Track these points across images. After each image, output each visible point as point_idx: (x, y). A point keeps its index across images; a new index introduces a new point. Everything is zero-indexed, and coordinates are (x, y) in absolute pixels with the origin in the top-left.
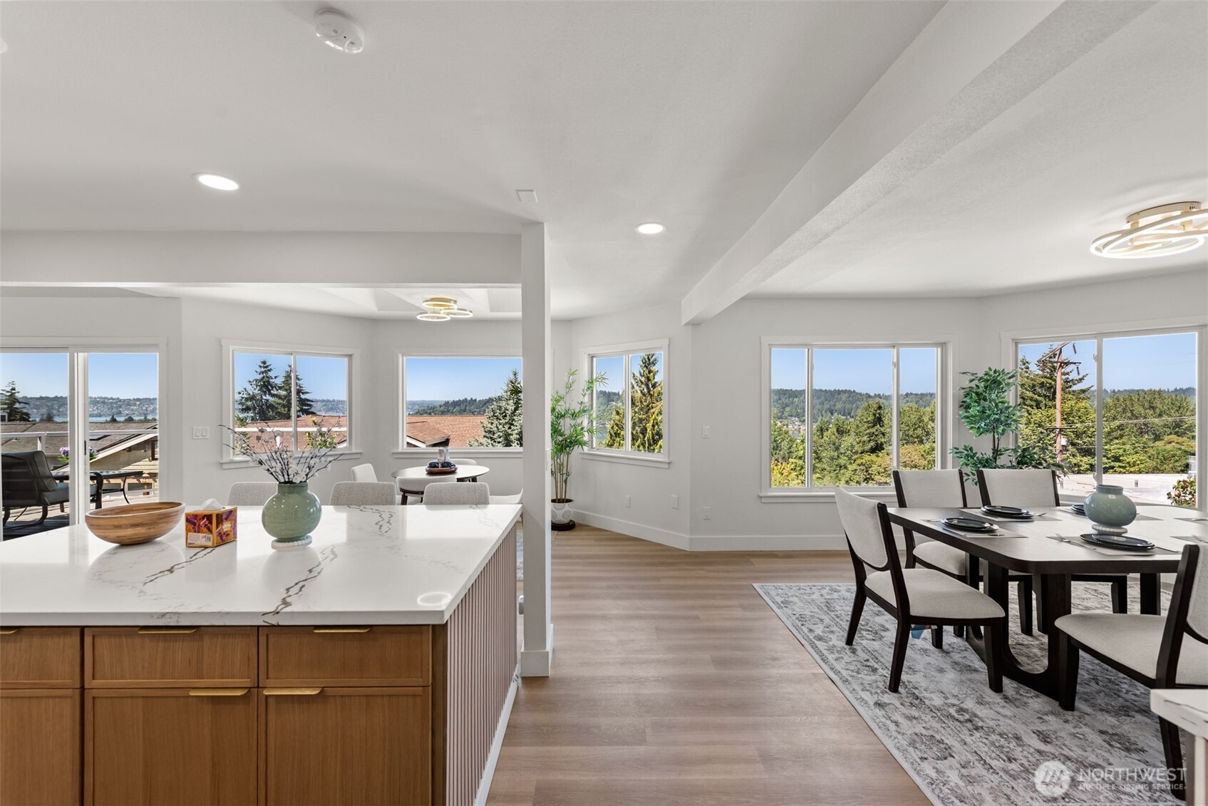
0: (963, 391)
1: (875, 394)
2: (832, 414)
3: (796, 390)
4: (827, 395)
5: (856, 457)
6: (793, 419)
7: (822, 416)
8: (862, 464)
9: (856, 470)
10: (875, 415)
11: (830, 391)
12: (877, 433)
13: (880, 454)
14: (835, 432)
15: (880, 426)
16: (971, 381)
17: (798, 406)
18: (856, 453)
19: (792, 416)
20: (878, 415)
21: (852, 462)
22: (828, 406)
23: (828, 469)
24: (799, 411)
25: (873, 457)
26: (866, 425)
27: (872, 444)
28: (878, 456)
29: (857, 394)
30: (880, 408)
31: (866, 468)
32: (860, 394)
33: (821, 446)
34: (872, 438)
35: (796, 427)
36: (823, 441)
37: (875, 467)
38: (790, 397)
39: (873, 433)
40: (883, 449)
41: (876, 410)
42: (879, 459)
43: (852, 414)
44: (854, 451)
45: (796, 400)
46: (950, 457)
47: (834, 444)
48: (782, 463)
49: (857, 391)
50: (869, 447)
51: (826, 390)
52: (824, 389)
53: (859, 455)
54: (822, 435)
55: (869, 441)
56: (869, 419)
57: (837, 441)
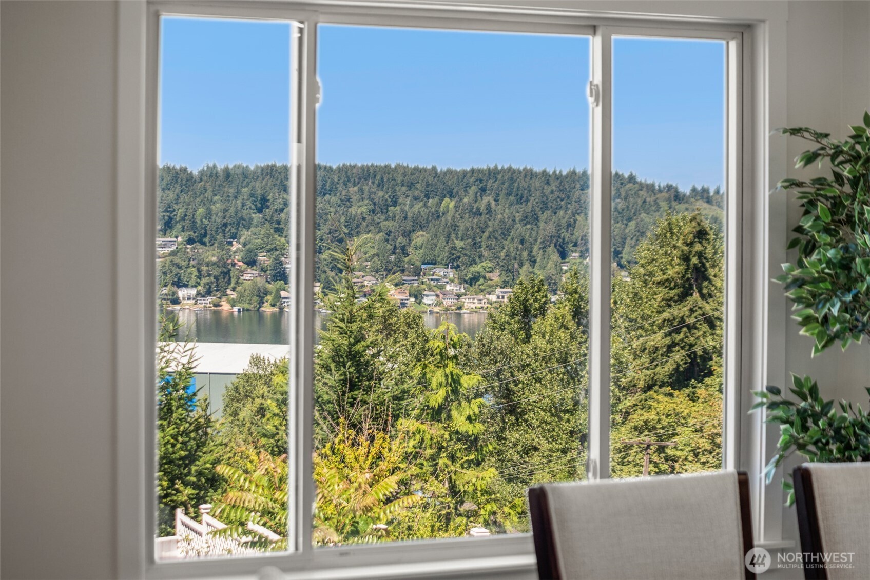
0: (796, 191)
1: (694, 190)
2: (563, 255)
3: (450, 172)
4: (547, 190)
5: (629, 402)
6: (440, 272)
7: (533, 262)
8: (647, 427)
9: (628, 447)
10: (686, 258)
11: (558, 177)
12: (692, 320)
13: (701, 392)
14: (569, 317)
15: (703, 296)
16: (810, 158)
17: (455, 227)
18: (629, 389)
19: (434, 263)
20: (695, 260)
21: (619, 419)
22: (550, 229)
23: (545, 446)
24: (459, 244)
25: (680, 401)
26: (662, 293)
27: (678, 356)
28: (693, 398)
29: (642, 186)
30: (701, 235)
31: (660, 438)
32: (650, 188)
33: (523, 367)
34: (678, 338)
35: (446, 303)
36: (528, 349)
37: (685, 435)
38: (427, 196)
39: (682, 320)
40: (710, 374)
41: (691, 244)
42: (699, 406)
43: (625, 256)
44: (624, 382)
45: (449, 204)
46: (761, 416)
47: (564, 360)
48: (372, 439)
49: (639, 179)
50: (669, 367)
51: (544, 173)
52: (537, 169)
53: (639, 396)
54: (527, 328)
55: (670, 348)
56: (671, 272)
57: (574, 347)
